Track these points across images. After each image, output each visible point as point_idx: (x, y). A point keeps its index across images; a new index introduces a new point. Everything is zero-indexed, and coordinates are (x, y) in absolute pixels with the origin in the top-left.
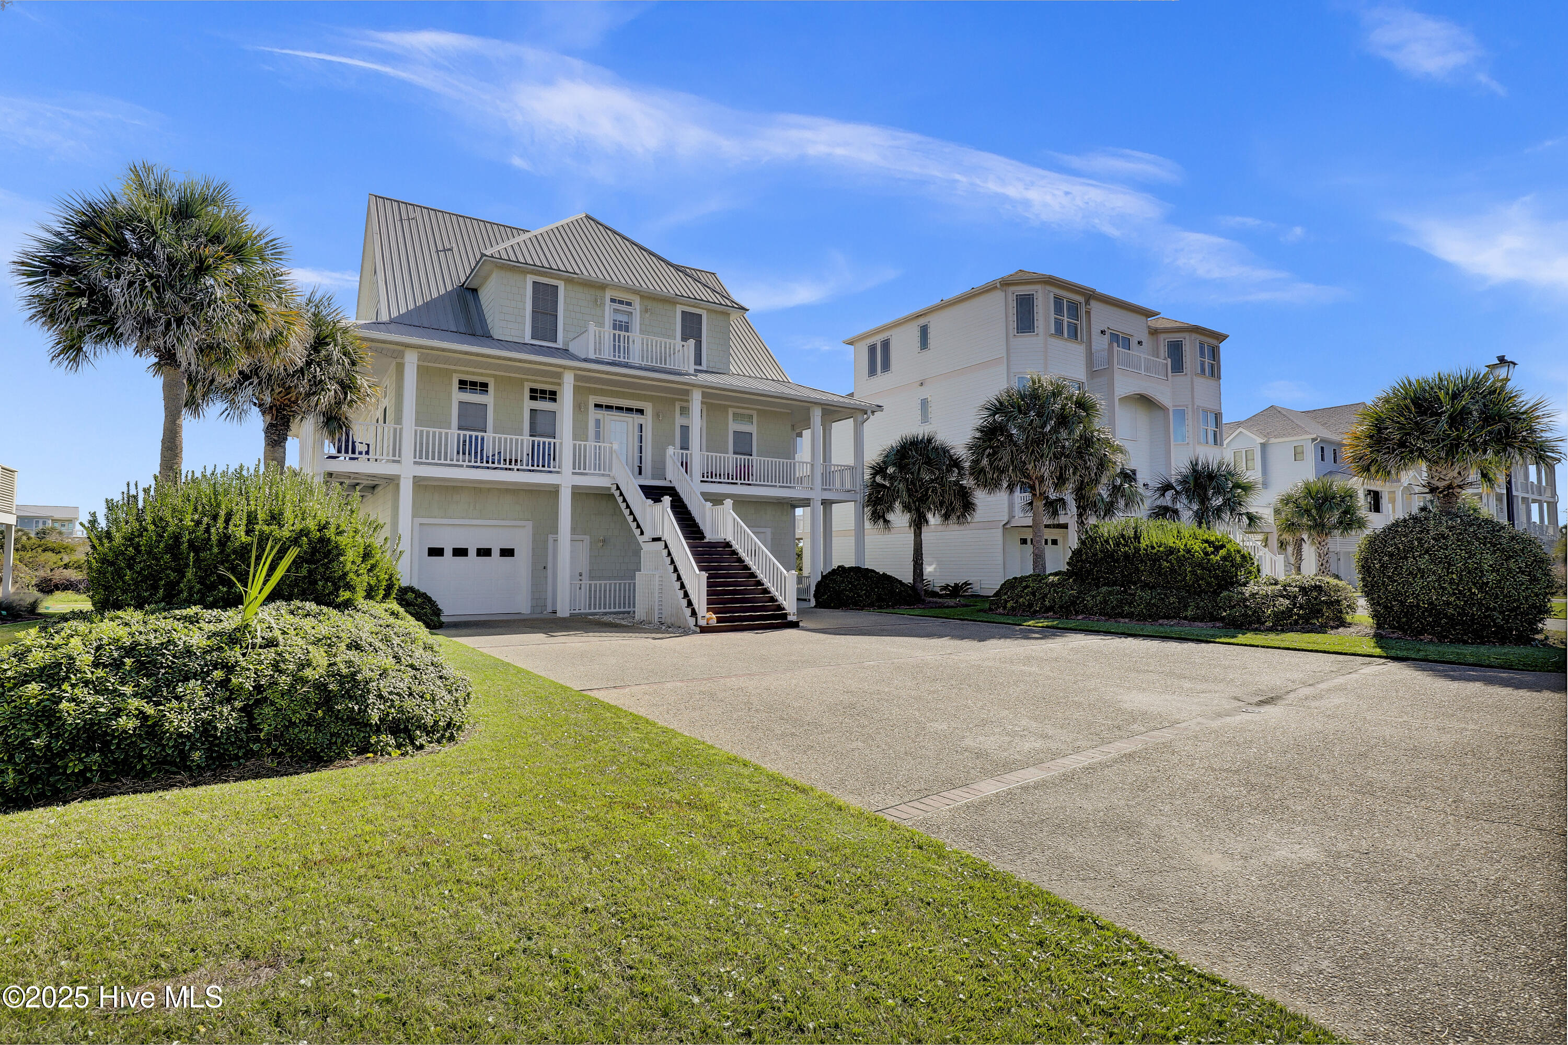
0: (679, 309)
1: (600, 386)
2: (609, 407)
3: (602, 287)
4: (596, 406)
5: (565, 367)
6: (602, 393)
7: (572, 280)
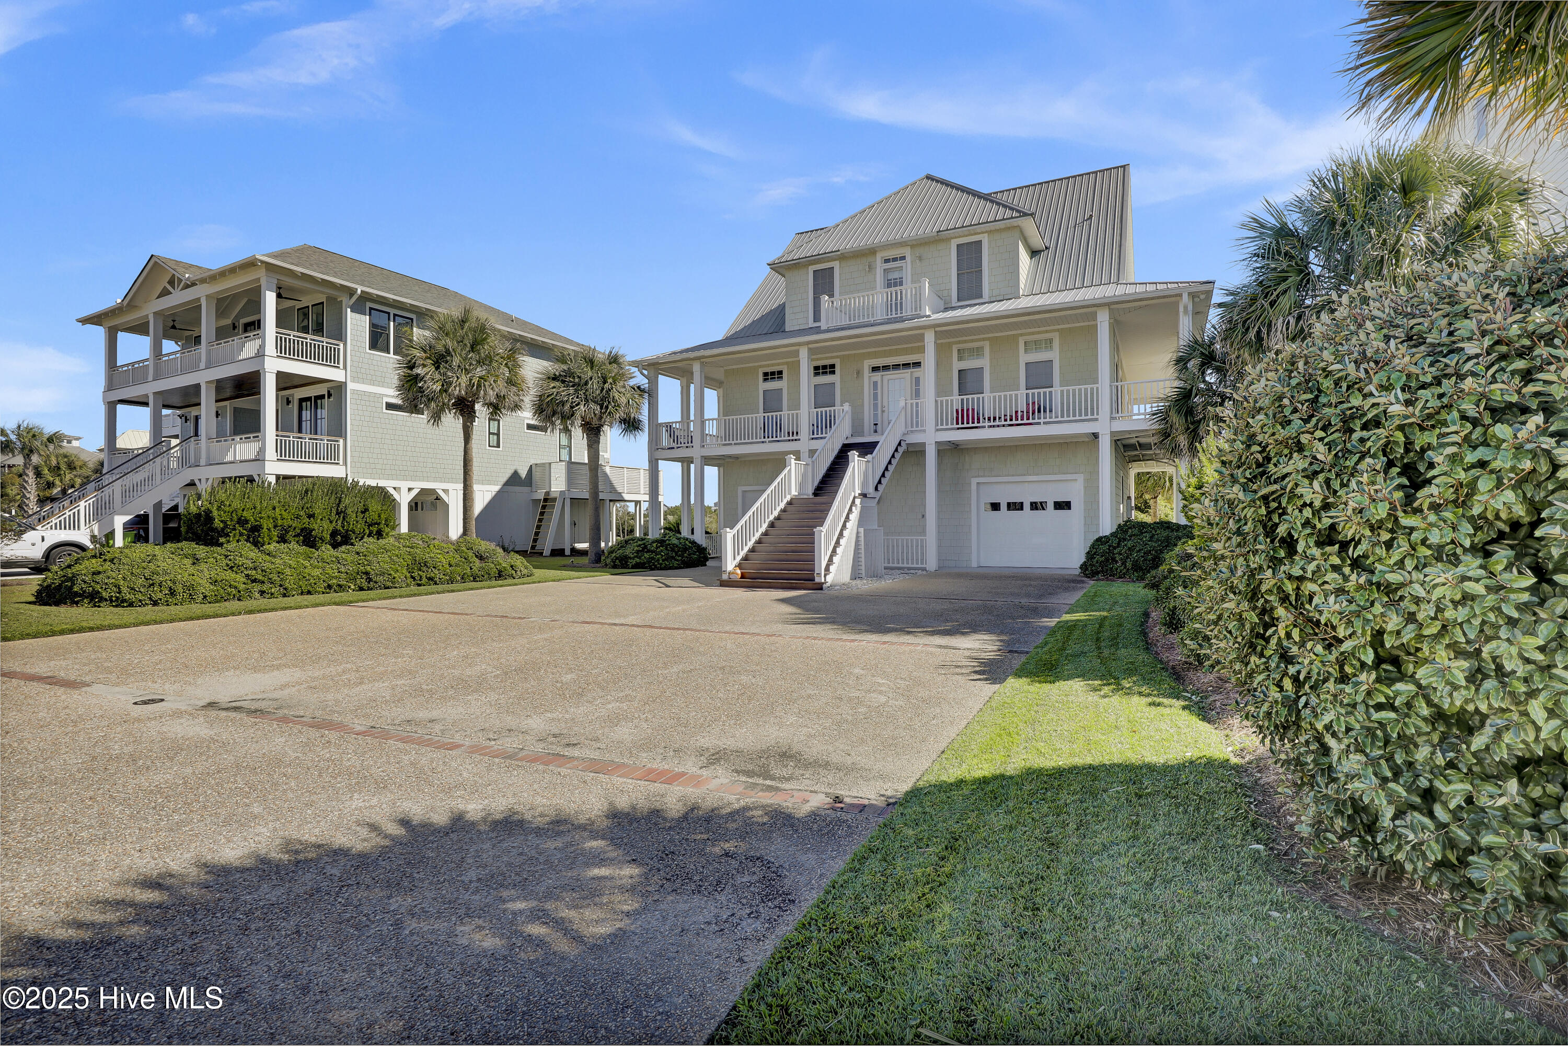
0: (954, 244)
1: (873, 350)
2: (886, 368)
3: (871, 252)
4: (875, 369)
5: (800, 344)
6: (875, 355)
7: (843, 257)
